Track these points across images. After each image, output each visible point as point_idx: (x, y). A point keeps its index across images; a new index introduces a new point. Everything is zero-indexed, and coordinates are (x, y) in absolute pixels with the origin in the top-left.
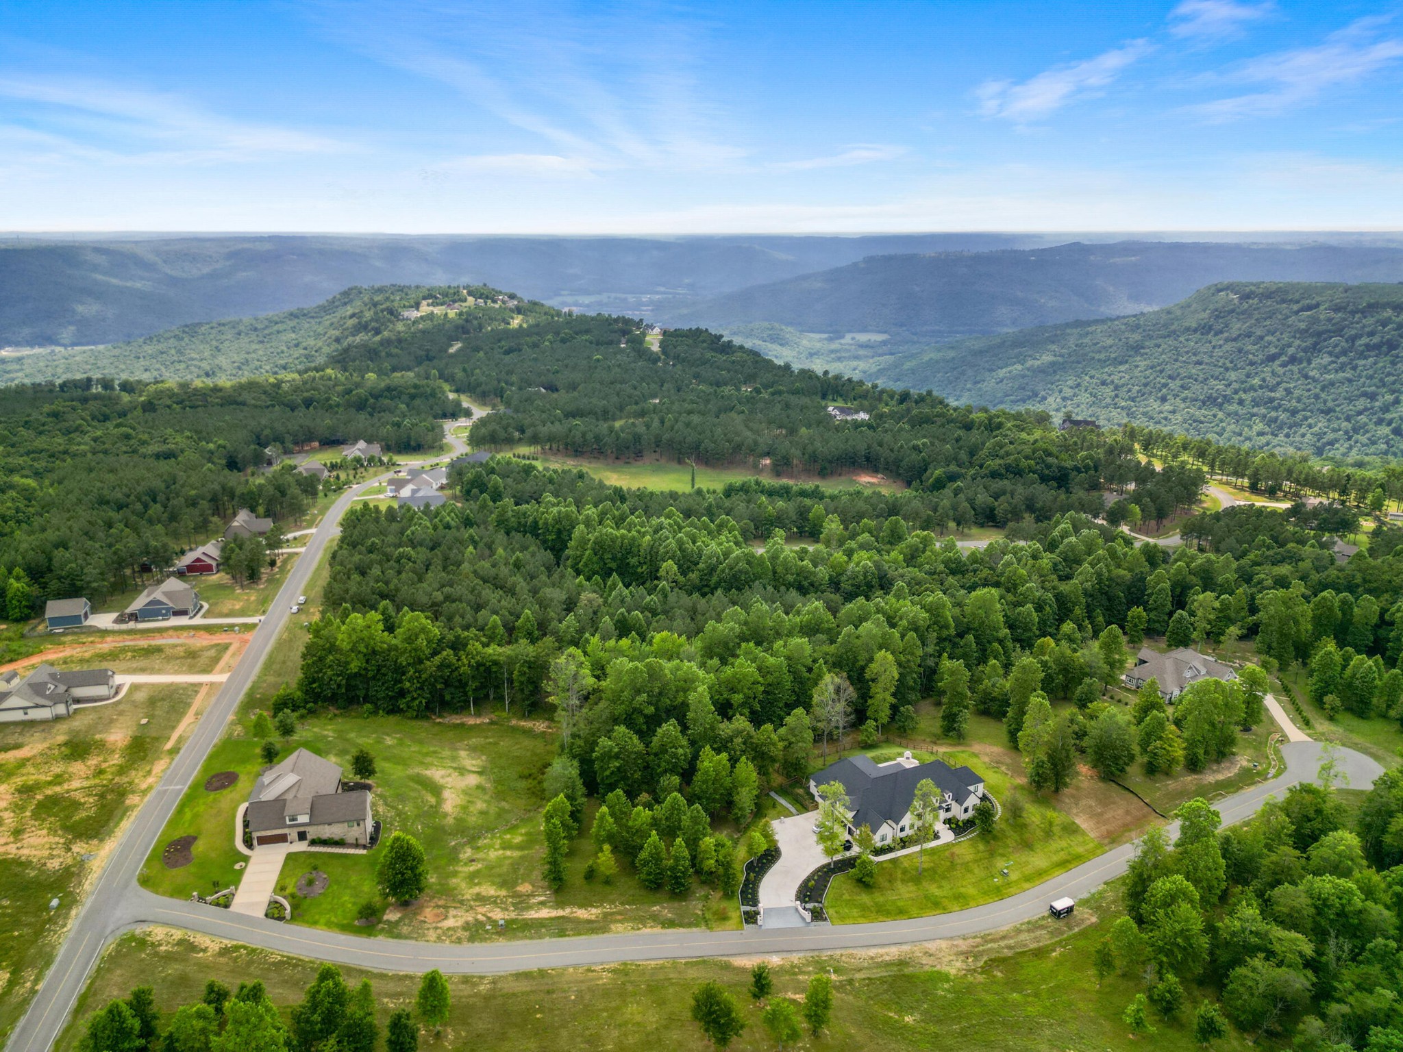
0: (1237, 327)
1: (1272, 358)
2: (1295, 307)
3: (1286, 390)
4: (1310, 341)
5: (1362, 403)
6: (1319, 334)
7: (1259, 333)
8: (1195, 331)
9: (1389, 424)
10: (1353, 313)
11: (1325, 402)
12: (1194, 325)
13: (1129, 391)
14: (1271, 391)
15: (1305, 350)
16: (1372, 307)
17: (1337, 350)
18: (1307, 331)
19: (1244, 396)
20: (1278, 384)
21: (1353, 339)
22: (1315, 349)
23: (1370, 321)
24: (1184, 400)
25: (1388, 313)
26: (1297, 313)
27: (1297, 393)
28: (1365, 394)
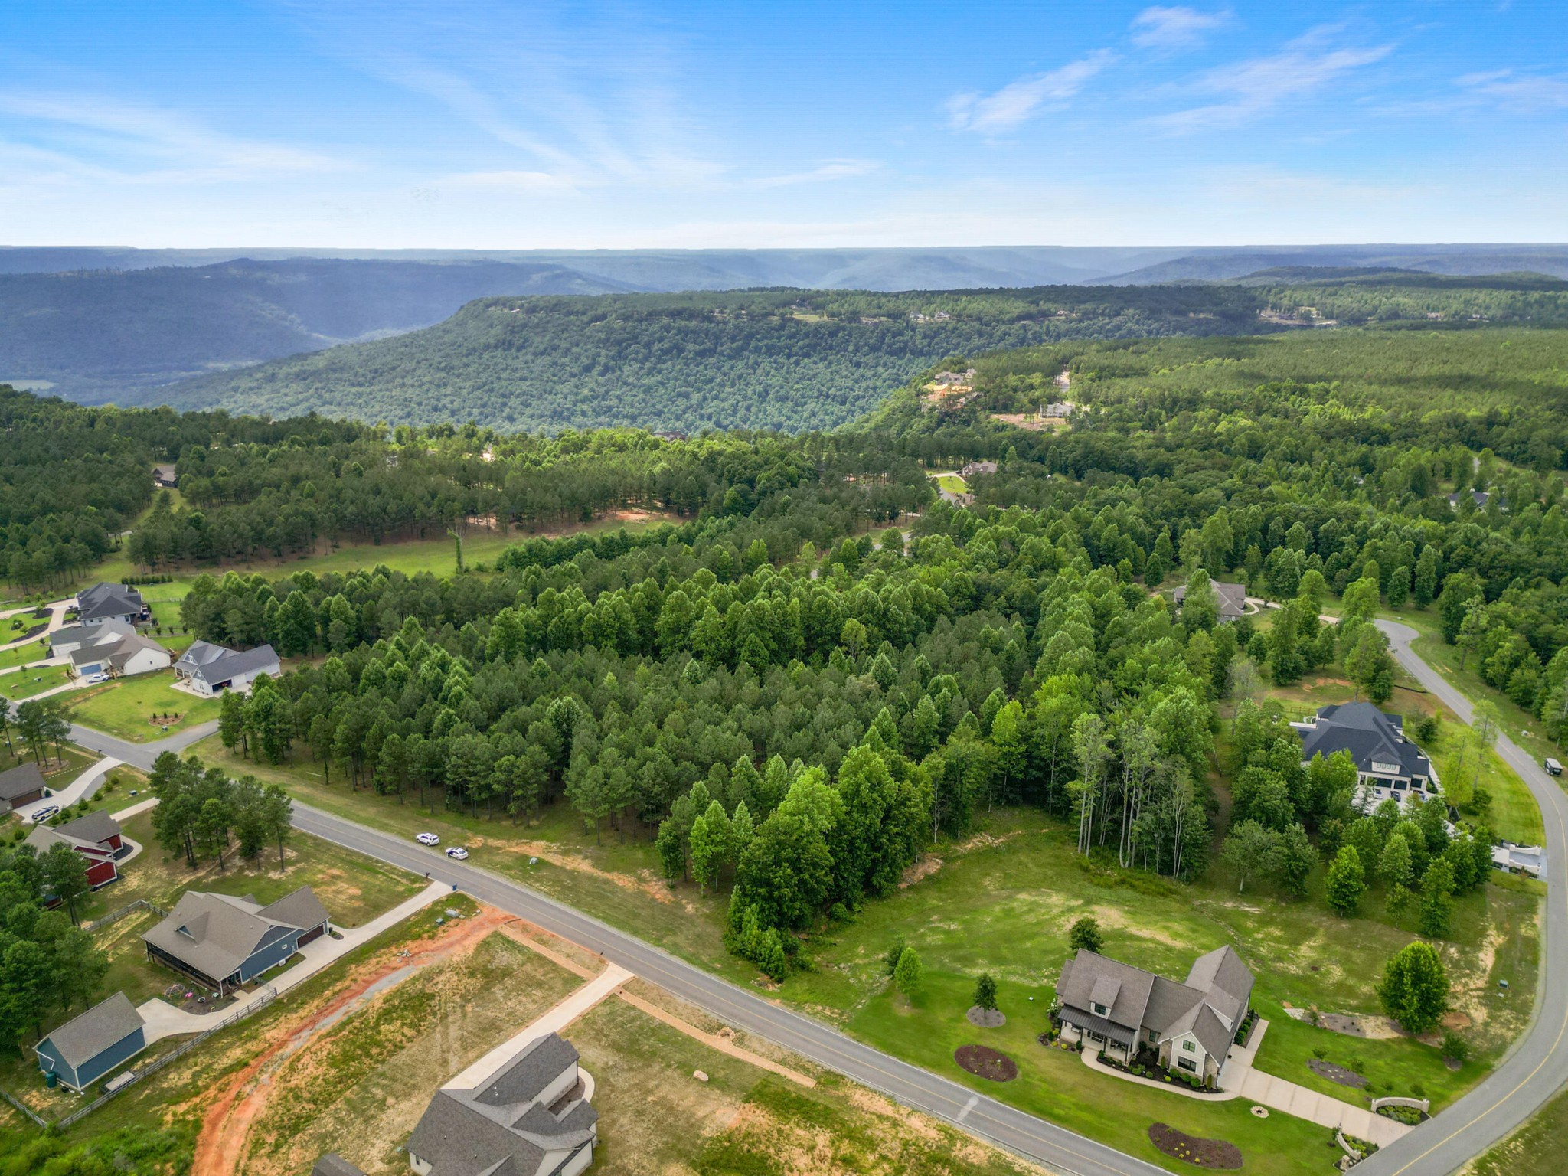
0: (539, 342)
1: (587, 369)
2: (585, 319)
3: (617, 397)
4: (614, 351)
5: (682, 403)
6: (619, 343)
7: (564, 345)
8: (496, 347)
9: (709, 418)
10: (640, 321)
11: (654, 406)
12: (492, 341)
13: (470, 414)
14: (604, 399)
15: (613, 358)
16: (652, 316)
17: (640, 356)
18: (608, 340)
19: (584, 407)
20: (607, 392)
21: (648, 345)
22: (620, 356)
23: (655, 327)
24: (532, 416)
25: (665, 320)
26: (589, 323)
27: (629, 399)
28: (679, 395)
